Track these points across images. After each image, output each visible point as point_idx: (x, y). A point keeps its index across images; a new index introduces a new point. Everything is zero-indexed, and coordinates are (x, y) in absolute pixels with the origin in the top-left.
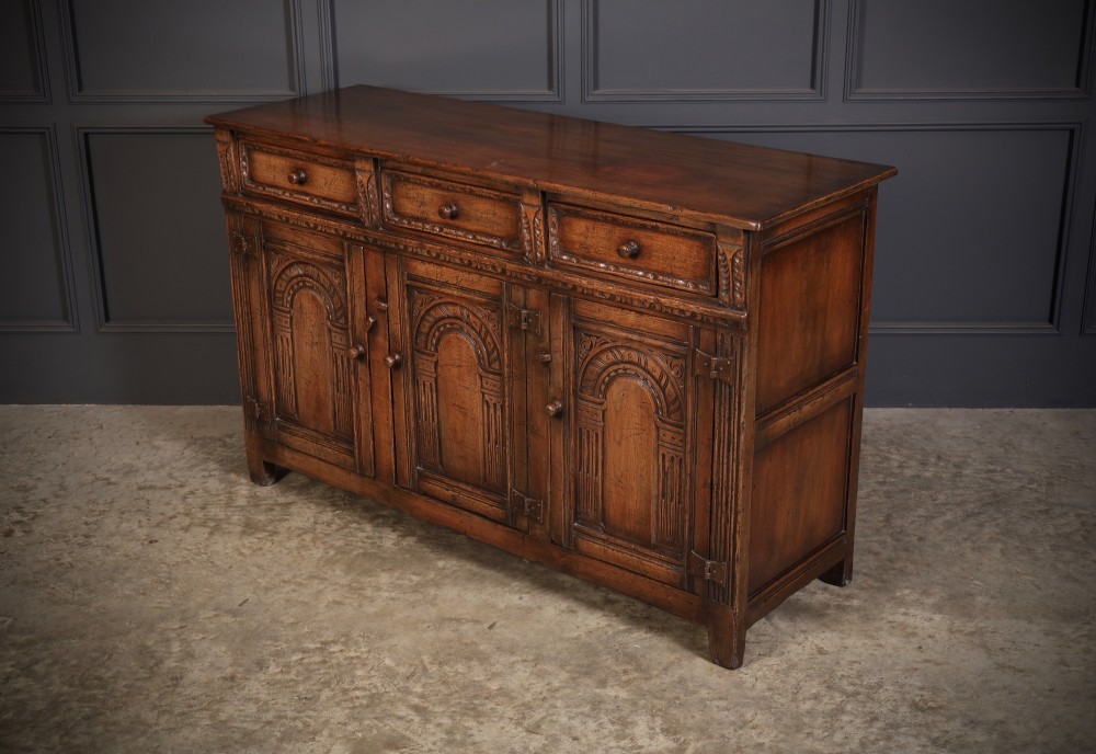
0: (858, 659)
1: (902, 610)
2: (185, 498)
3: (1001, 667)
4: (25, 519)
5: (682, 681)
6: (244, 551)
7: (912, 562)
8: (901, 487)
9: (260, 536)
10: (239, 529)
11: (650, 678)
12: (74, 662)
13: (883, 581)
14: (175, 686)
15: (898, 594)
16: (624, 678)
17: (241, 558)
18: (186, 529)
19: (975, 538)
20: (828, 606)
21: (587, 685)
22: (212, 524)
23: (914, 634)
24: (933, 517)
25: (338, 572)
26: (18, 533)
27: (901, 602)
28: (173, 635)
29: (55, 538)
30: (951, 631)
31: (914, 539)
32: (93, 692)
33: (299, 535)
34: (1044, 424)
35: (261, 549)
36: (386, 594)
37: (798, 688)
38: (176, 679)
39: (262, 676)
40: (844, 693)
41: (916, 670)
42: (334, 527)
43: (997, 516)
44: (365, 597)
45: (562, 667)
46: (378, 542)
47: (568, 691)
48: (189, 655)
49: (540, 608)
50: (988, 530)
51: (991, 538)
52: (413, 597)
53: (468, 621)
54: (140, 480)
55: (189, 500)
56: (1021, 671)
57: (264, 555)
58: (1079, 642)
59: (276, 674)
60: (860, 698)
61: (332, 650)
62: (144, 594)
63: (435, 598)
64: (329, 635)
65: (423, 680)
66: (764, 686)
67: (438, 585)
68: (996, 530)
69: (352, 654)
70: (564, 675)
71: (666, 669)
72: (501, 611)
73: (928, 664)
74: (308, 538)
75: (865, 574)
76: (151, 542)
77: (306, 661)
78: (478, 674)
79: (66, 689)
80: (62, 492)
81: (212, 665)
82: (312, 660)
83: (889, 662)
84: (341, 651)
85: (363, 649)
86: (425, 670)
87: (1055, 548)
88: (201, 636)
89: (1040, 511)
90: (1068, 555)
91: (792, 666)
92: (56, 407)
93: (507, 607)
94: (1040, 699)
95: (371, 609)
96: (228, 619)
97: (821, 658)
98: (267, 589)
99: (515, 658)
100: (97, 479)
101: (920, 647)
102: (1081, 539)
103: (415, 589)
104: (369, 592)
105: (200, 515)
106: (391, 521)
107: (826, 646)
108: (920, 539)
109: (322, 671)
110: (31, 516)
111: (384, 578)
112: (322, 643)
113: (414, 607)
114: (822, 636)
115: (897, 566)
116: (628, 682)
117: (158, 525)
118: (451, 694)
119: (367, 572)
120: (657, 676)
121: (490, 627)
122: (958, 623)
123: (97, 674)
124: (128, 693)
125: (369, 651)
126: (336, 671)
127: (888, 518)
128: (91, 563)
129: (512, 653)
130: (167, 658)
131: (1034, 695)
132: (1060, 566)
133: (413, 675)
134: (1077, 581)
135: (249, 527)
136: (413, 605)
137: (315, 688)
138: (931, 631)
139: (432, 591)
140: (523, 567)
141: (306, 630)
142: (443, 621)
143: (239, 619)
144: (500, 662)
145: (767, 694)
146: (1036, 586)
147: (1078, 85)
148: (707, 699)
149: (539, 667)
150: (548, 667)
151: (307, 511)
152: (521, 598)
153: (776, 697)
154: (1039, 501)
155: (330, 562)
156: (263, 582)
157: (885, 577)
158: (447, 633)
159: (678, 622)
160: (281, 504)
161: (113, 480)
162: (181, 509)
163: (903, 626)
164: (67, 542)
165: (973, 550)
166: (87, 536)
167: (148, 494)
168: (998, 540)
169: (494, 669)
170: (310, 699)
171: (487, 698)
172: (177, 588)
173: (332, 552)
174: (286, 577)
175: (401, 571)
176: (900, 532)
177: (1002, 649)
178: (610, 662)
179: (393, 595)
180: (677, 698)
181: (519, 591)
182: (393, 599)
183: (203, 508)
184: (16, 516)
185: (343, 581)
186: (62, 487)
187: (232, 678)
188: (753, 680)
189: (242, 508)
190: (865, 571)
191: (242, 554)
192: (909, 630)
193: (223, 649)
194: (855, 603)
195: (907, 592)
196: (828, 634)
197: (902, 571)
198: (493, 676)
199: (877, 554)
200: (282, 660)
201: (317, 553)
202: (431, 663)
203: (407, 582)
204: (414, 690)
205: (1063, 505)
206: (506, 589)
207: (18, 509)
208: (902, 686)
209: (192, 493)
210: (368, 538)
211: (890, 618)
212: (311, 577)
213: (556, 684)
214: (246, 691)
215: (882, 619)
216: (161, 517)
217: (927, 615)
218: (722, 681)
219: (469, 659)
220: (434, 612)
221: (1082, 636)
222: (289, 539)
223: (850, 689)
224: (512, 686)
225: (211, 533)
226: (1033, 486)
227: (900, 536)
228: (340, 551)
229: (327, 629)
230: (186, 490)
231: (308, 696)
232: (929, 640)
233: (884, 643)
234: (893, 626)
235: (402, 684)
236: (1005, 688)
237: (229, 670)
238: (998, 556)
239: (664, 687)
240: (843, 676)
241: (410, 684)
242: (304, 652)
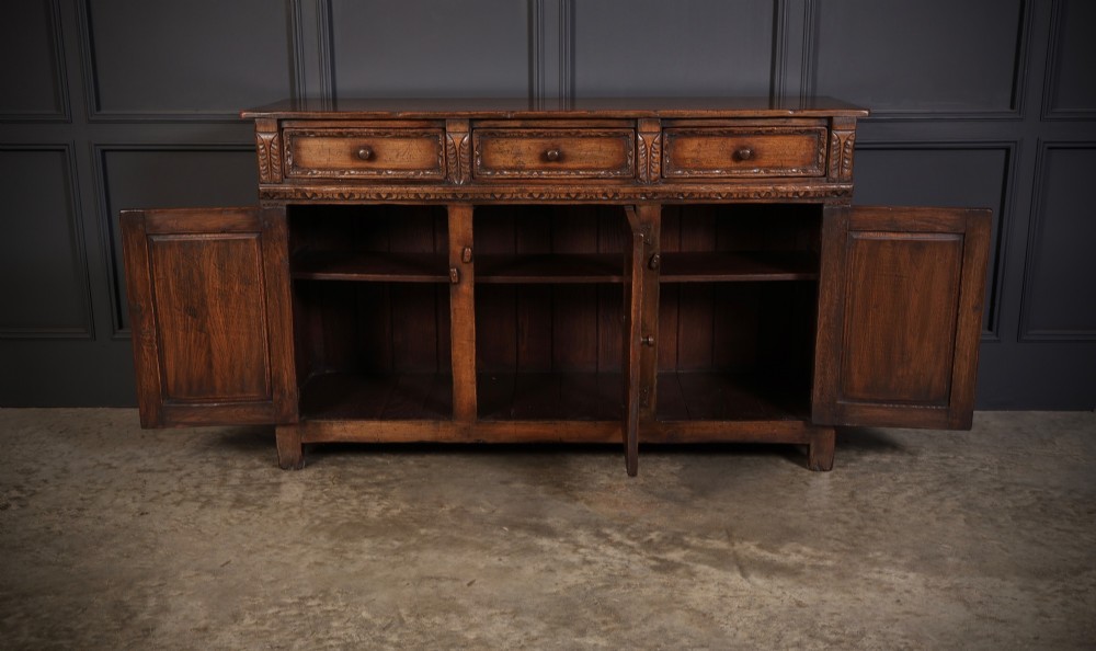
0: (838, 611)
1: (877, 569)
2: (180, 479)
3: (981, 617)
4: (24, 495)
5: (662, 630)
6: (232, 521)
7: (880, 529)
8: (861, 470)
9: (249, 509)
10: (229, 503)
11: (630, 628)
12: (45, 616)
13: (854, 545)
14: (146, 637)
15: (871, 556)
16: (604, 628)
17: (228, 526)
18: (178, 504)
19: (938, 510)
20: (803, 566)
21: (564, 634)
22: (203, 500)
23: (891, 590)
24: (896, 494)
25: (322, 538)
26: (14, 506)
27: (874, 563)
28: (151, 591)
29: (50, 511)
30: (926, 586)
31: (880, 511)
32: (60, 642)
33: (287, 508)
34: (987, 422)
35: (248, 519)
36: (367, 557)
37: (780, 637)
38: (148, 630)
39: (235, 628)
40: (826, 641)
41: (897, 620)
42: (322, 502)
43: (955, 492)
44: (347, 559)
45: (541, 618)
46: (364, 514)
47: (547, 640)
48: (165, 609)
49: (519, 568)
50: (949, 504)
51: (953, 510)
52: (393, 559)
53: (447, 579)
54: (140, 465)
55: (186, 480)
56: (1002, 621)
57: (251, 524)
58: (1056, 597)
59: (250, 625)
60: (844, 645)
61: (309, 604)
62: (128, 557)
63: (416, 559)
64: (308, 592)
65: (400, 631)
66: (746, 635)
67: (418, 548)
68: (958, 504)
69: (329, 608)
70: (542, 626)
71: (645, 621)
72: (480, 570)
73: (908, 616)
74: (295, 510)
75: (837, 539)
76: (142, 514)
77: (282, 614)
78: (456, 625)
79: (33, 639)
80: (64, 475)
81: (186, 617)
82: (288, 613)
83: (869, 614)
84: (319, 605)
85: (341, 604)
86: (402, 621)
87: (1015, 518)
88: (179, 592)
89: (996, 489)
90: (1030, 524)
91: (772, 618)
92: (71, 410)
93: (486, 567)
94: (1027, 646)
95: (351, 569)
96: (208, 578)
97: (800, 610)
98: (250, 552)
99: (494, 611)
100: (99, 464)
101: (898, 601)
102: (1039, 511)
103: (397, 552)
104: (350, 555)
105: (194, 492)
106: (377, 497)
107: (805, 600)
108: (885, 511)
109: (297, 623)
110: (29, 493)
111: (367, 543)
112: (300, 598)
113: (394, 568)
114: (800, 591)
115: (866, 532)
116: (607, 632)
117: (151, 501)
118: (427, 643)
119: (349, 538)
120: (636, 626)
121: (469, 585)
122: (932, 580)
123: (68, 626)
124: (97, 643)
125: (347, 605)
126: (311, 623)
127: (852, 494)
128: (79, 531)
129: (490, 605)
130: (142, 612)
131: (1019, 642)
132: (1023, 532)
133: (389, 625)
134: (1043, 545)
135: (239, 502)
136: (394, 566)
137: (289, 637)
138: (907, 587)
139: (413, 554)
140: (502, 534)
141: (285, 587)
142: (422, 579)
143: (218, 578)
144: (478, 615)
145: (749, 642)
146: (1003, 549)
147: (1012, 107)
148: (689, 647)
149: (517, 619)
150: (525, 619)
151: (297, 489)
152: (500, 560)
153: (758, 645)
154: (994, 481)
155: (315, 530)
156: (247, 547)
157: (856, 541)
158: (426, 589)
159: (656, 580)
160: (273, 484)
161: (115, 465)
162: (176, 488)
163: (879, 583)
164: (60, 514)
165: (938, 519)
166: (79, 510)
167: (146, 476)
168: (960, 512)
169: (472, 621)
170: (283, 648)
171: (463, 646)
172: (161, 552)
173: (317, 522)
174: (270, 543)
175: (383, 538)
176: (867, 505)
177: (981, 602)
178: (589, 614)
179: (374, 557)
180: (658, 646)
181: (497, 554)
182: (374, 561)
183: (197, 487)
184: (15, 493)
185: (326, 546)
186: (65, 470)
187: (205, 629)
188: (733, 629)
189: (234, 487)
190: (835, 536)
191: (230, 524)
192: (885, 586)
193: (200, 603)
194: (829, 563)
195: (878, 554)
196: (805, 590)
197: (872, 537)
198: (472, 626)
199: (845, 523)
200: (258, 614)
201: (303, 523)
202: (409, 616)
203: (388, 546)
204: (390, 639)
205: (1016, 484)
206: (486, 552)
207: (19, 488)
208: (884, 635)
209: (189, 475)
210: (353, 510)
211: (866, 576)
212: (295, 542)
213: (534, 633)
214: (217, 642)
215: (857, 577)
216: (154, 494)
217: (901, 573)
218: (702, 631)
219: (446, 611)
220: (413, 572)
221: (1057, 591)
222: (277, 511)
223: (833, 637)
224: (489, 636)
225: (202, 507)
226: (987, 469)
227: (865, 509)
228: (325, 521)
229: (306, 586)
230: (183, 473)
231: (281, 645)
232: (906, 595)
233: (861, 597)
234: (869, 583)
235: (377, 634)
236: (988, 636)
237: (203, 623)
238: (963, 524)
239: (644, 636)
240: (824, 626)
241: (386, 634)
242: (281, 606)
